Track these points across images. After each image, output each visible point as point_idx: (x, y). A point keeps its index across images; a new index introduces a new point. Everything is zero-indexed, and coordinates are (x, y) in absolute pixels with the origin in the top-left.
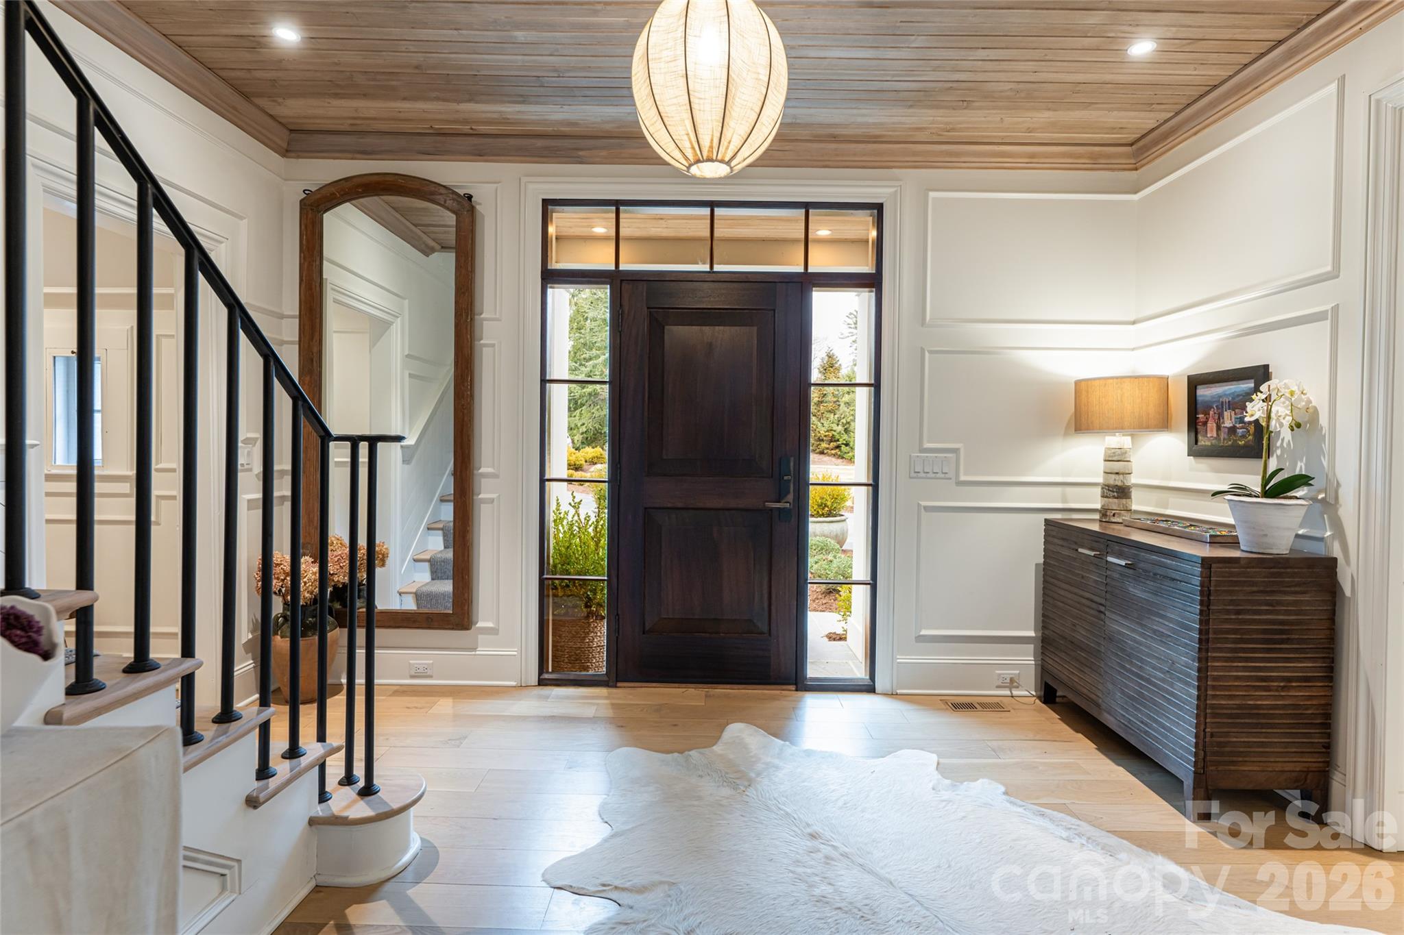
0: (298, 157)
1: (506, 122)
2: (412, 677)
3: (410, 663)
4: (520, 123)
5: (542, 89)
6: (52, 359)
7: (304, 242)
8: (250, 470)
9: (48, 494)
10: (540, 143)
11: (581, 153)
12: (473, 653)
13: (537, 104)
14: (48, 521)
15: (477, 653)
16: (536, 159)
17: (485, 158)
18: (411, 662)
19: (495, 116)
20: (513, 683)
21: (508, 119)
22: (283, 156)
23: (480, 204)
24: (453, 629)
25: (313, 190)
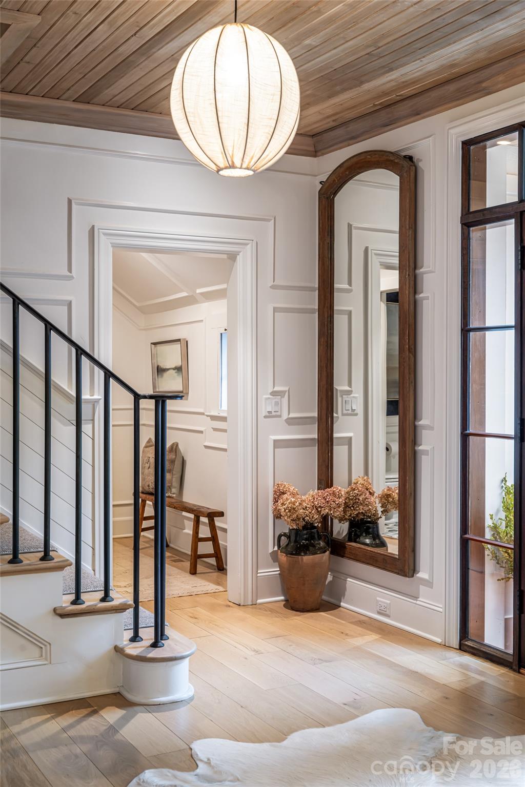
0: (323, 154)
1: (406, 85)
2: (379, 613)
3: (377, 600)
4: (417, 81)
5: (381, 60)
6: (220, 335)
7: (321, 226)
8: (280, 416)
9: (215, 429)
10: (452, 87)
11: (484, 85)
12: (415, 602)
13: (405, 65)
14: (206, 447)
15: (418, 602)
16: (455, 103)
17: (422, 115)
18: (378, 598)
19: (393, 84)
20: (439, 640)
21: (406, 82)
22: (315, 156)
23: (421, 160)
24: (398, 574)
25: (325, 180)
